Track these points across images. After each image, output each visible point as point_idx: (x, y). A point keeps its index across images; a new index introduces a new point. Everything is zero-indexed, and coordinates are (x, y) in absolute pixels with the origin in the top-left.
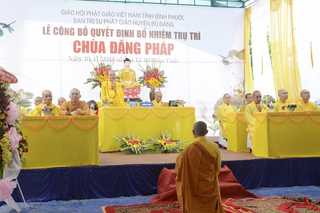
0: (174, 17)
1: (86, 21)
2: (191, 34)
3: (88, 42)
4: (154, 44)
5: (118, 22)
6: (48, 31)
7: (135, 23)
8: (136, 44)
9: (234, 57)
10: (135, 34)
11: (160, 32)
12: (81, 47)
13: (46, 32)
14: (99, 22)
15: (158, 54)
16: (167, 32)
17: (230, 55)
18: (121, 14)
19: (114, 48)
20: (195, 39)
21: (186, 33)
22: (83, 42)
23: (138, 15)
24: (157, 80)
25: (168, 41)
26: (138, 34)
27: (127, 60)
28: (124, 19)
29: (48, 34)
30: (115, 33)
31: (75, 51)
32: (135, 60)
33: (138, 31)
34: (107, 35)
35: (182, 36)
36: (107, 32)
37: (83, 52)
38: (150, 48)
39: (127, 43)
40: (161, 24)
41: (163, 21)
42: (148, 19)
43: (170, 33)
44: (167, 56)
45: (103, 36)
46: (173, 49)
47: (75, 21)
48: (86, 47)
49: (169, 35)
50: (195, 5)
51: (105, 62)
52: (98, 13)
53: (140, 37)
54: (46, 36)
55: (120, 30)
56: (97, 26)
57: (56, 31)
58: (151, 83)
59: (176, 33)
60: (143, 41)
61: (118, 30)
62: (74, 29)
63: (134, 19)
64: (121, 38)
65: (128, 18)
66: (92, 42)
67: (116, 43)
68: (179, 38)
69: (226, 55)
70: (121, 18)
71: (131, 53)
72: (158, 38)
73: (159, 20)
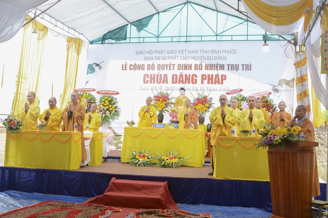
0: (228, 52)
1: (154, 58)
2: (243, 65)
3: (154, 75)
4: (209, 75)
5: (179, 58)
6: (126, 67)
7: (194, 58)
8: (193, 75)
9: (284, 85)
10: (193, 67)
11: (215, 65)
12: (149, 79)
13: (124, 68)
14: (164, 59)
15: (212, 83)
16: (220, 65)
17: (280, 84)
18: (182, 52)
19: (175, 79)
20: (246, 70)
21: (238, 65)
22: (151, 75)
23: (196, 52)
24: (203, 106)
25: (221, 72)
26: (195, 67)
27: (182, 89)
28: (184, 55)
29: (126, 69)
30: (176, 67)
31: (144, 82)
32: (192, 89)
33: (195, 65)
34: (170, 69)
35: (234, 67)
36: (170, 67)
37: (151, 83)
38: (205, 79)
39: (186, 75)
40: (215, 58)
41: (217, 55)
42: (204, 55)
43: (223, 65)
44: (220, 85)
45: (167, 69)
46: (225, 79)
47: (146, 59)
48: (153, 79)
49: (222, 67)
50: (247, 40)
51: (164, 91)
52: (163, 52)
53: (197, 69)
54: (124, 71)
55: (180, 65)
56: (162, 62)
57: (131, 67)
58: (198, 108)
59: (228, 65)
60: (199, 73)
61: (178, 65)
62: (144, 65)
63: (193, 55)
64: (181, 71)
65: (188, 55)
66: (158, 75)
67: (176, 75)
68: (231, 70)
69: (276, 83)
70: (181, 55)
71: (189, 83)
72: (212, 70)
73: (214, 55)
